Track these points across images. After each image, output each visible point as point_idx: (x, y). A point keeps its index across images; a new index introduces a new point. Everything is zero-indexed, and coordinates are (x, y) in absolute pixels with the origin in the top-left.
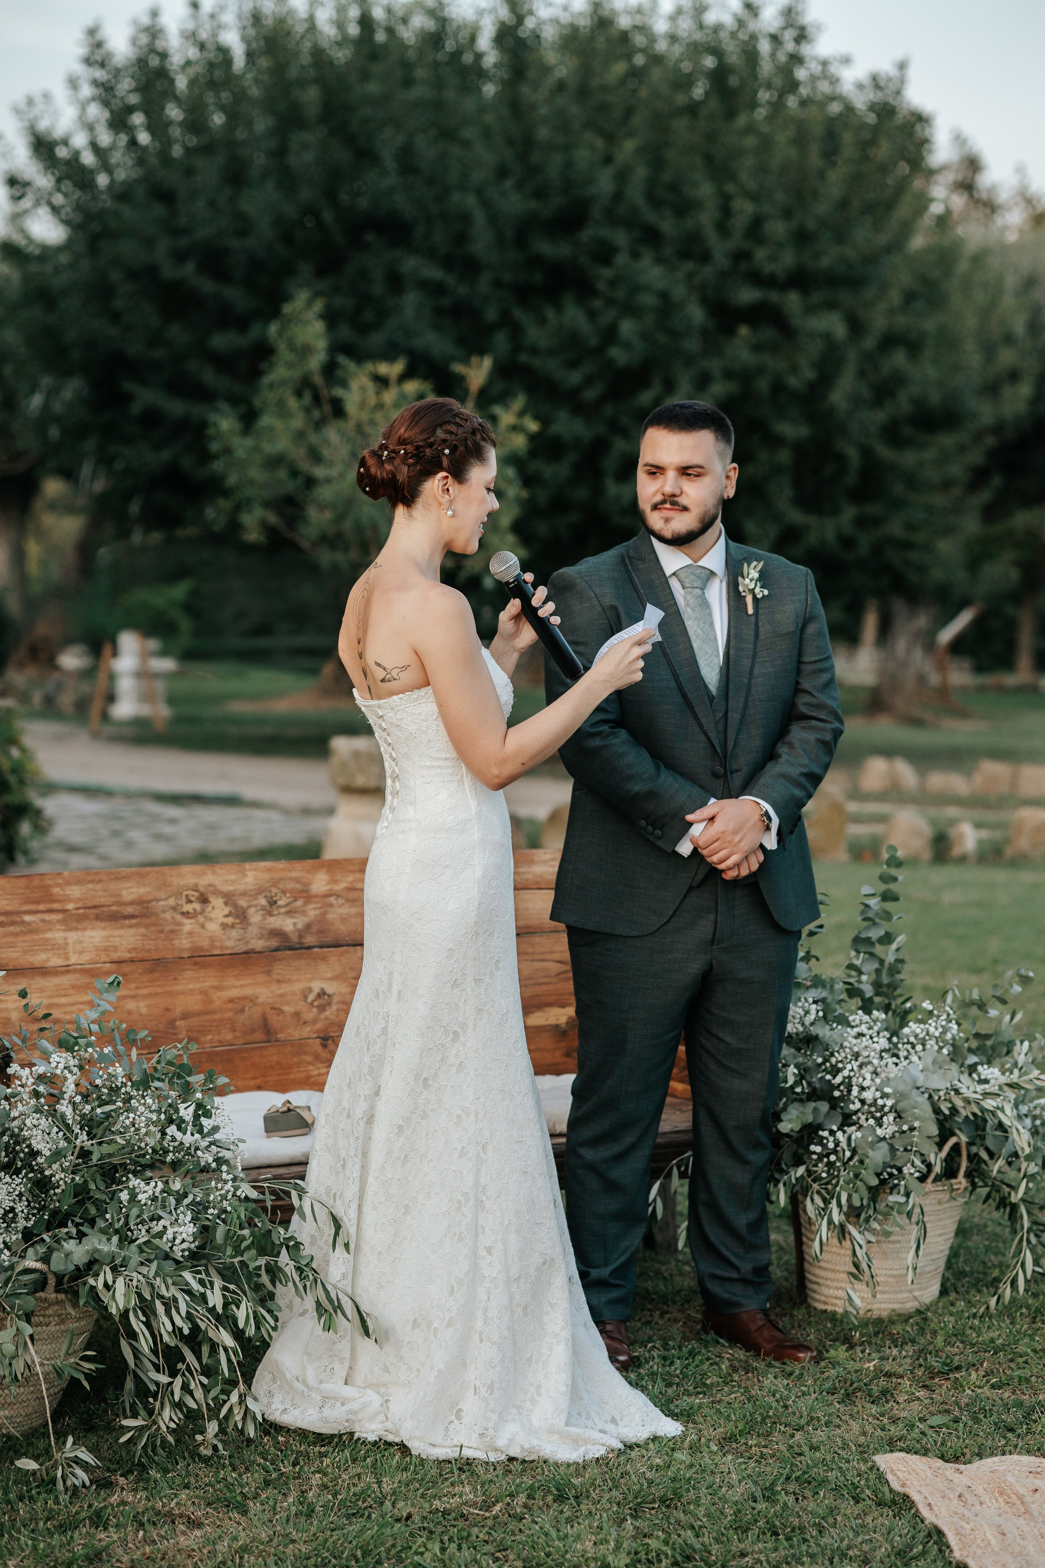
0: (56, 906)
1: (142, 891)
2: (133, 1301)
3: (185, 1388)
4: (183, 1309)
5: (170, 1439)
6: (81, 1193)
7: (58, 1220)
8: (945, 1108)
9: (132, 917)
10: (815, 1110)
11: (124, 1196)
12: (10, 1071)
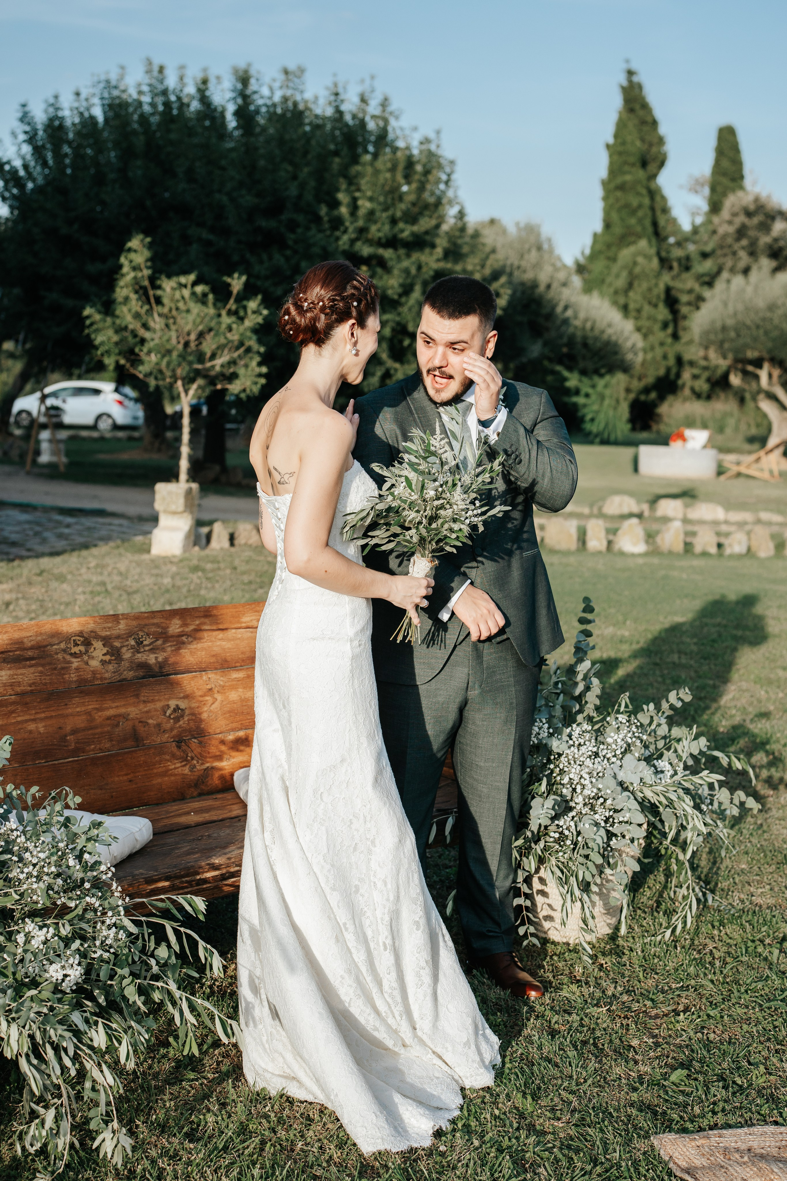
1: (39, 638)
2: (27, 1044)
4: (71, 1050)
9: (32, 659)
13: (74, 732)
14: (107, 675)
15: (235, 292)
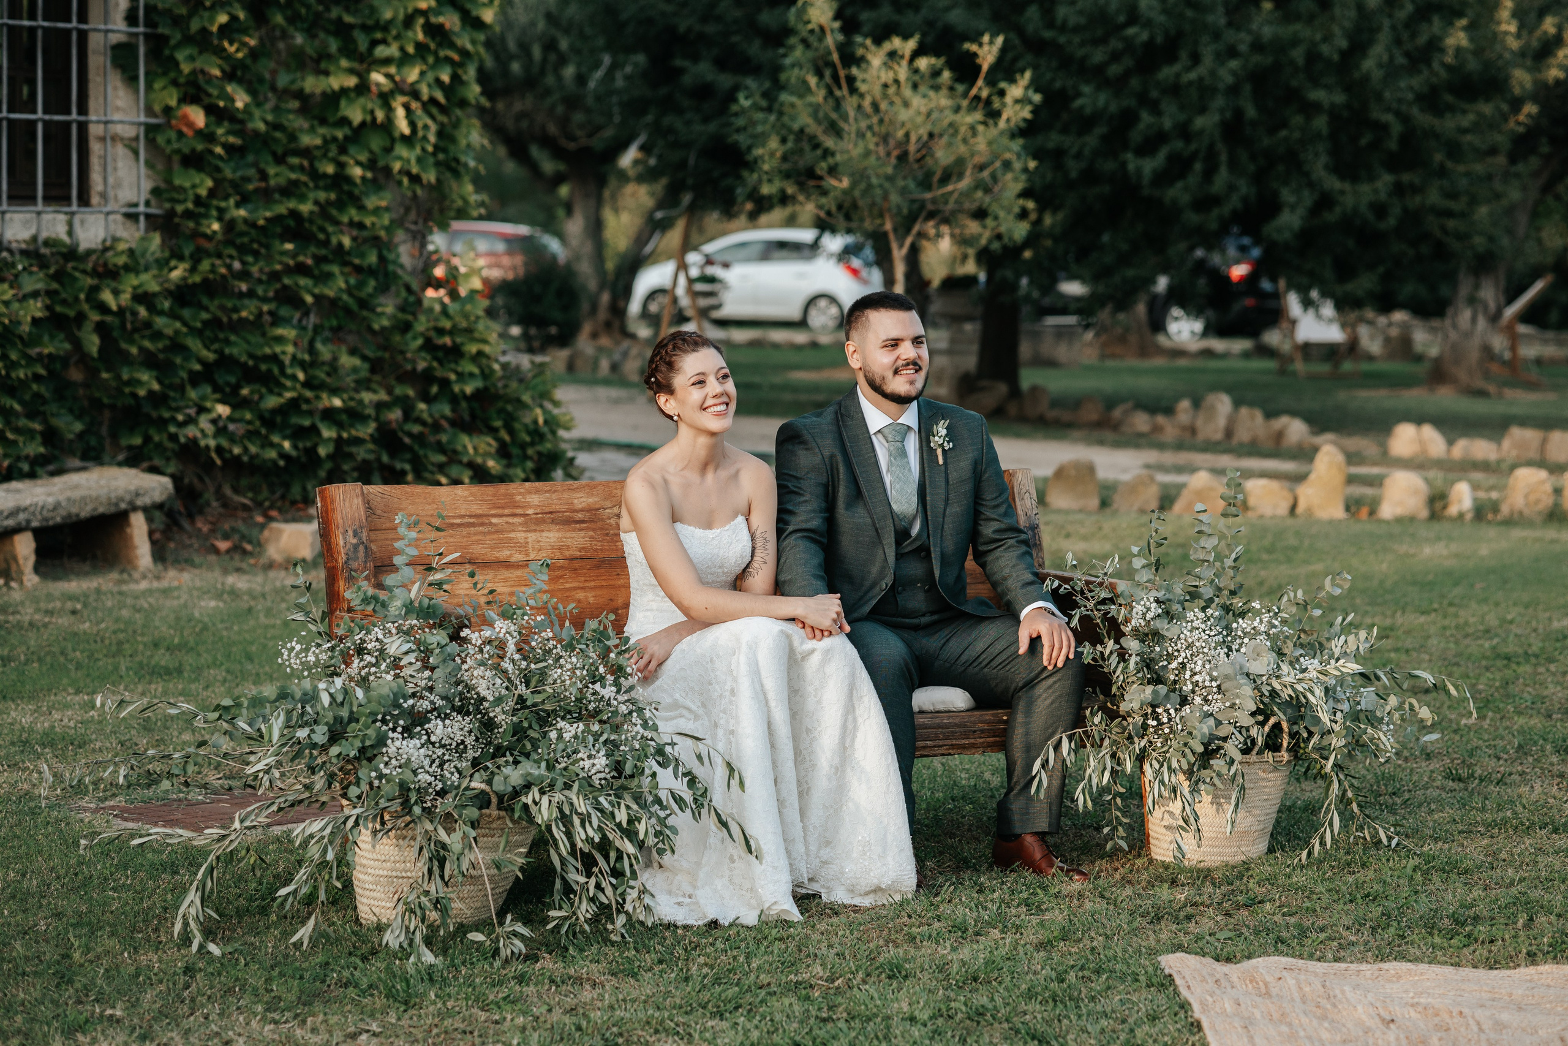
0: (518, 511)
1: (591, 500)
2: (555, 813)
3: (598, 886)
4: (595, 823)
5: (587, 927)
6: (518, 731)
7: (499, 751)
8: (1265, 690)
9: (583, 522)
10: (1154, 692)
11: (553, 735)
12: (462, 634)
15: (985, 67)
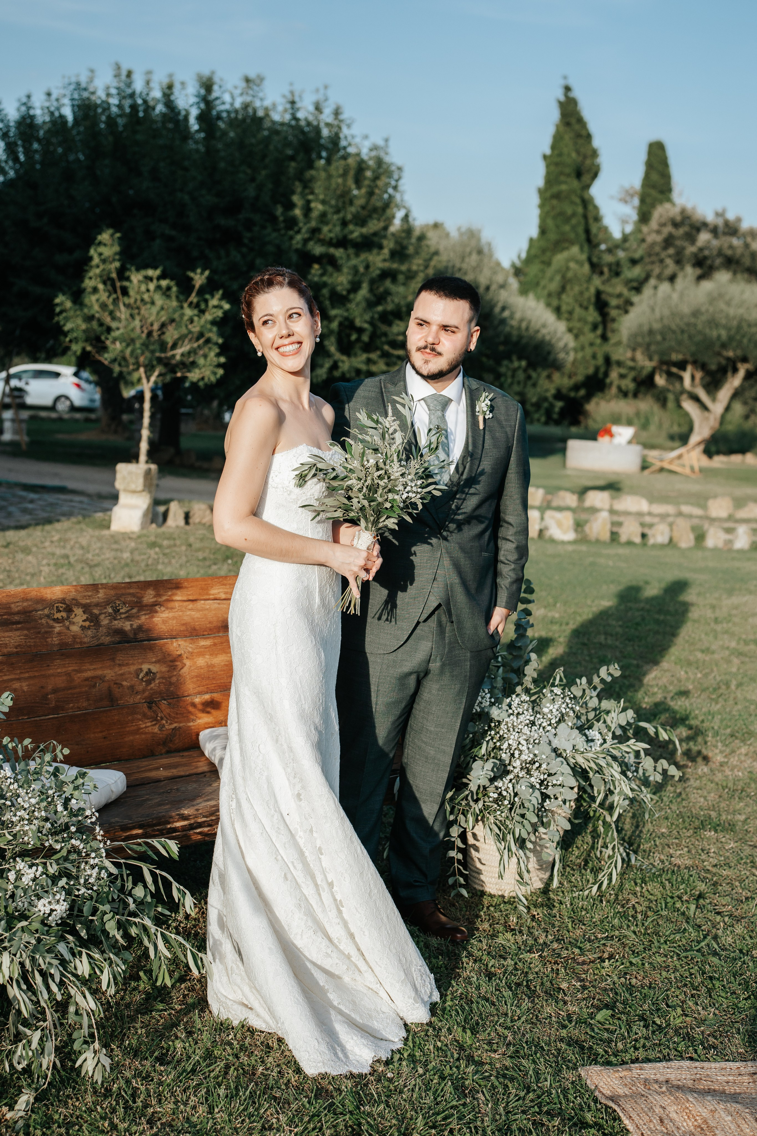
1: (25, 604)
4: (57, 977)
9: (18, 623)
11: (12, 876)
13: (55, 691)
14: (86, 640)
15: (197, 286)
